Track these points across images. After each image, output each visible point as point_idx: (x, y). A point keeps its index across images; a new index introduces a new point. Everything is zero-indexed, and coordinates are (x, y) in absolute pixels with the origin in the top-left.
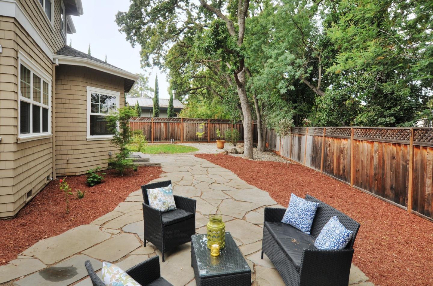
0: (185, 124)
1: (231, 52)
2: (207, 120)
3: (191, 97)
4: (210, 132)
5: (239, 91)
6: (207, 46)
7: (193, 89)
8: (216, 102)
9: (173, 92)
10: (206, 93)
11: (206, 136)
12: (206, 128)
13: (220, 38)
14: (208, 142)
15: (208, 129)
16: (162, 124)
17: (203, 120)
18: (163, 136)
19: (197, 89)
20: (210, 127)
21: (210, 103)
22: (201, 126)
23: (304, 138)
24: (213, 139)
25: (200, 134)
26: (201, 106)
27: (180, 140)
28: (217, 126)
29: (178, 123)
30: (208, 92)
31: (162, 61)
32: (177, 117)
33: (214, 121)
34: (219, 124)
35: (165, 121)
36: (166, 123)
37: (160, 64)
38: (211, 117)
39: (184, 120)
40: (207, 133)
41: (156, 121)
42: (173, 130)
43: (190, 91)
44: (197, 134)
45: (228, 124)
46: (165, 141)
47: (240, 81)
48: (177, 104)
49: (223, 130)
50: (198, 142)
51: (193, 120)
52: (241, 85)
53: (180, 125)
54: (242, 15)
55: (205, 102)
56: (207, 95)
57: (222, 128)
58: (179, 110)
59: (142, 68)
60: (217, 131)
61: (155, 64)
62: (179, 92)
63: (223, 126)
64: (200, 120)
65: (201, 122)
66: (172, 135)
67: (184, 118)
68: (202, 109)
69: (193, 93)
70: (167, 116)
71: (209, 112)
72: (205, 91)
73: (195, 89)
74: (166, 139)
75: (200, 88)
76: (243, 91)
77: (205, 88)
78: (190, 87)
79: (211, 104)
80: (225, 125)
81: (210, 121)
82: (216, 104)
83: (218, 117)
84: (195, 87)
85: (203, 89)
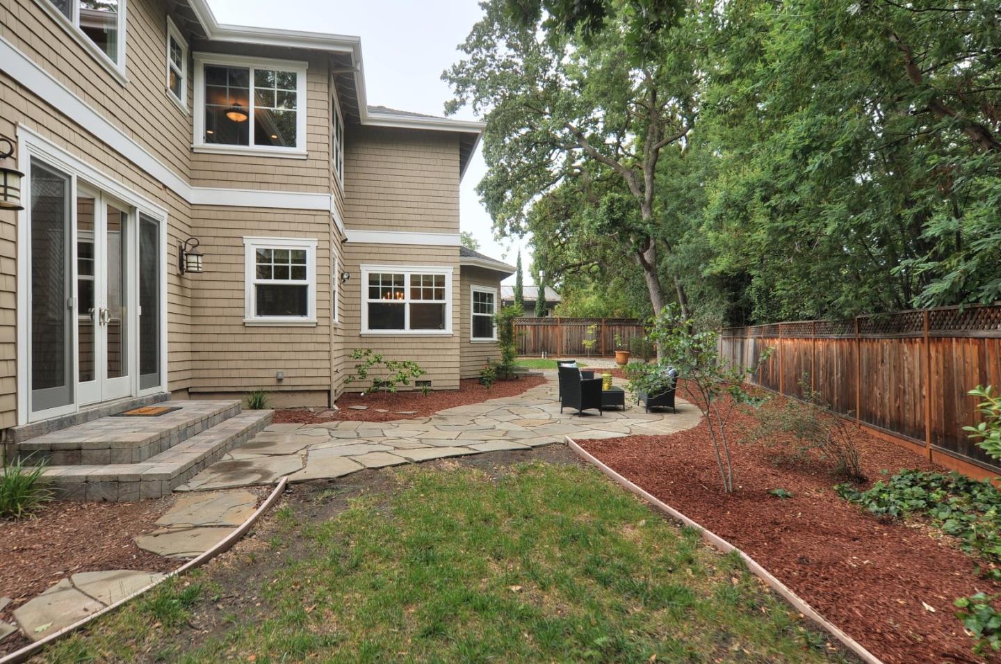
0: (565, 328)
1: (630, 231)
2: (600, 320)
3: (569, 280)
4: (605, 340)
5: (647, 276)
6: (600, 226)
7: (574, 266)
8: (617, 286)
9: (541, 273)
10: (596, 272)
11: (599, 347)
12: (598, 333)
13: (615, 217)
14: (601, 357)
15: (602, 334)
16: (529, 328)
17: (593, 320)
18: (531, 346)
19: (580, 265)
20: (605, 333)
21: (605, 289)
22: (591, 329)
23: (746, 342)
24: (610, 354)
25: (588, 343)
26: (587, 295)
27: (556, 353)
28: (617, 329)
29: (554, 326)
30: (601, 268)
31: (523, 224)
32: (549, 316)
33: (611, 322)
34: (620, 326)
35: (533, 323)
36: (535, 326)
37: (521, 229)
38: (607, 314)
39: (562, 320)
40: (601, 341)
41: (519, 323)
42: (546, 337)
43: (569, 268)
44: (584, 342)
45: (637, 326)
46: (533, 354)
47: (649, 262)
48: (550, 295)
49: (626, 336)
50: (586, 356)
51: (576, 320)
52: (649, 268)
53: (557, 330)
54: (650, 170)
55: (595, 288)
56: (598, 274)
57: (626, 332)
58: (552, 304)
59: (496, 240)
60: (617, 337)
61: (512, 230)
62: (549, 273)
63: (626, 329)
64: (588, 320)
65: (589, 323)
66: (543, 344)
67: (563, 317)
68: (590, 301)
69: (573, 272)
70: (535, 315)
71: (603, 306)
72: (595, 268)
73: (577, 265)
74: (534, 351)
75: (586, 263)
76: (652, 276)
77: (595, 262)
78: (568, 263)
79: (608, 290)
80: (631, 328)
81: (605, 322)
82: (616, 290)
83: (619, 314)
84: (576, 261)
85: (591, 264)
